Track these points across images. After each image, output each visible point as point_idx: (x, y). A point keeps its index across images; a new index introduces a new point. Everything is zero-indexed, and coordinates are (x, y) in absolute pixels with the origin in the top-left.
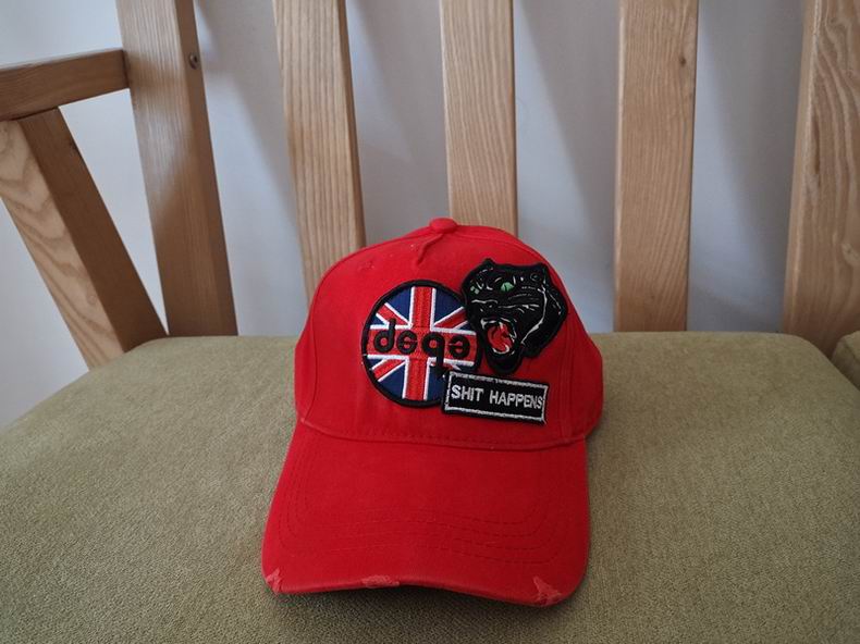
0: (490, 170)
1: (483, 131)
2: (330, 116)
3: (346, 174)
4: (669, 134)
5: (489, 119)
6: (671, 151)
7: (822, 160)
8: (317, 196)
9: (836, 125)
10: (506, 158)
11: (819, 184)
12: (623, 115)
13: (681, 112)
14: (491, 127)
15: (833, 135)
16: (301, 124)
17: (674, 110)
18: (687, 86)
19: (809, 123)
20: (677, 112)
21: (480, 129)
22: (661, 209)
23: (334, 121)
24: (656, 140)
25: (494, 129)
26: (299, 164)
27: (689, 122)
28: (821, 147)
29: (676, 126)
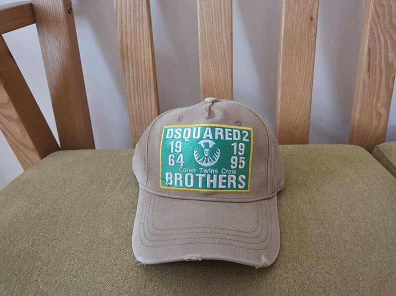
0: (220, 69)
4: (304, 53)
6: (305, 61)
7: (371, 66)
9: (378, 51)
10: (228, 62)
11: (369, 77)
12: (283, 43)
13: (310, 42)
15: (376, 55)
16: (127, 44)
17: (307, 42)
18: (313, 30)
19: (366, 49)
22: (299, 87)
24: (298, 56)
25: (222, 48)
27: (313, 48)
28: (371, 60)
29: (307, 49)
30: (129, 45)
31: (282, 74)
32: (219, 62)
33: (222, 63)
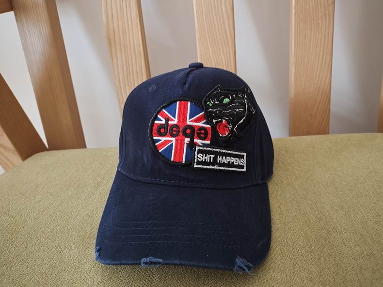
0: (221, 49)
1: (217, 27)
2: (130, 22)
3: (140, 55)
4: (321, 25)
5: (220, 20)
6: (322, 35)
8: (125, 68)
10: (230, 42)
12: (295, 15)
13: (327, 12)
14: (221, 25)
16: (114, 28)
17: (323, 11)
20: (325, 12)
21: (215, 26)
22: (316, 67)
23: (132, 25)
24: (313, 29)
25: (223, 26)
26: (113, 49)
27: (331, 18)
29: (324, 20)
30: (116, 29)
31: (295, 52)
32: (220, 42)
33: (223, 43)
